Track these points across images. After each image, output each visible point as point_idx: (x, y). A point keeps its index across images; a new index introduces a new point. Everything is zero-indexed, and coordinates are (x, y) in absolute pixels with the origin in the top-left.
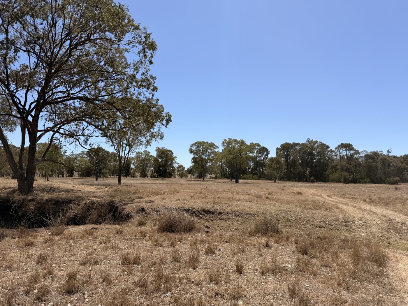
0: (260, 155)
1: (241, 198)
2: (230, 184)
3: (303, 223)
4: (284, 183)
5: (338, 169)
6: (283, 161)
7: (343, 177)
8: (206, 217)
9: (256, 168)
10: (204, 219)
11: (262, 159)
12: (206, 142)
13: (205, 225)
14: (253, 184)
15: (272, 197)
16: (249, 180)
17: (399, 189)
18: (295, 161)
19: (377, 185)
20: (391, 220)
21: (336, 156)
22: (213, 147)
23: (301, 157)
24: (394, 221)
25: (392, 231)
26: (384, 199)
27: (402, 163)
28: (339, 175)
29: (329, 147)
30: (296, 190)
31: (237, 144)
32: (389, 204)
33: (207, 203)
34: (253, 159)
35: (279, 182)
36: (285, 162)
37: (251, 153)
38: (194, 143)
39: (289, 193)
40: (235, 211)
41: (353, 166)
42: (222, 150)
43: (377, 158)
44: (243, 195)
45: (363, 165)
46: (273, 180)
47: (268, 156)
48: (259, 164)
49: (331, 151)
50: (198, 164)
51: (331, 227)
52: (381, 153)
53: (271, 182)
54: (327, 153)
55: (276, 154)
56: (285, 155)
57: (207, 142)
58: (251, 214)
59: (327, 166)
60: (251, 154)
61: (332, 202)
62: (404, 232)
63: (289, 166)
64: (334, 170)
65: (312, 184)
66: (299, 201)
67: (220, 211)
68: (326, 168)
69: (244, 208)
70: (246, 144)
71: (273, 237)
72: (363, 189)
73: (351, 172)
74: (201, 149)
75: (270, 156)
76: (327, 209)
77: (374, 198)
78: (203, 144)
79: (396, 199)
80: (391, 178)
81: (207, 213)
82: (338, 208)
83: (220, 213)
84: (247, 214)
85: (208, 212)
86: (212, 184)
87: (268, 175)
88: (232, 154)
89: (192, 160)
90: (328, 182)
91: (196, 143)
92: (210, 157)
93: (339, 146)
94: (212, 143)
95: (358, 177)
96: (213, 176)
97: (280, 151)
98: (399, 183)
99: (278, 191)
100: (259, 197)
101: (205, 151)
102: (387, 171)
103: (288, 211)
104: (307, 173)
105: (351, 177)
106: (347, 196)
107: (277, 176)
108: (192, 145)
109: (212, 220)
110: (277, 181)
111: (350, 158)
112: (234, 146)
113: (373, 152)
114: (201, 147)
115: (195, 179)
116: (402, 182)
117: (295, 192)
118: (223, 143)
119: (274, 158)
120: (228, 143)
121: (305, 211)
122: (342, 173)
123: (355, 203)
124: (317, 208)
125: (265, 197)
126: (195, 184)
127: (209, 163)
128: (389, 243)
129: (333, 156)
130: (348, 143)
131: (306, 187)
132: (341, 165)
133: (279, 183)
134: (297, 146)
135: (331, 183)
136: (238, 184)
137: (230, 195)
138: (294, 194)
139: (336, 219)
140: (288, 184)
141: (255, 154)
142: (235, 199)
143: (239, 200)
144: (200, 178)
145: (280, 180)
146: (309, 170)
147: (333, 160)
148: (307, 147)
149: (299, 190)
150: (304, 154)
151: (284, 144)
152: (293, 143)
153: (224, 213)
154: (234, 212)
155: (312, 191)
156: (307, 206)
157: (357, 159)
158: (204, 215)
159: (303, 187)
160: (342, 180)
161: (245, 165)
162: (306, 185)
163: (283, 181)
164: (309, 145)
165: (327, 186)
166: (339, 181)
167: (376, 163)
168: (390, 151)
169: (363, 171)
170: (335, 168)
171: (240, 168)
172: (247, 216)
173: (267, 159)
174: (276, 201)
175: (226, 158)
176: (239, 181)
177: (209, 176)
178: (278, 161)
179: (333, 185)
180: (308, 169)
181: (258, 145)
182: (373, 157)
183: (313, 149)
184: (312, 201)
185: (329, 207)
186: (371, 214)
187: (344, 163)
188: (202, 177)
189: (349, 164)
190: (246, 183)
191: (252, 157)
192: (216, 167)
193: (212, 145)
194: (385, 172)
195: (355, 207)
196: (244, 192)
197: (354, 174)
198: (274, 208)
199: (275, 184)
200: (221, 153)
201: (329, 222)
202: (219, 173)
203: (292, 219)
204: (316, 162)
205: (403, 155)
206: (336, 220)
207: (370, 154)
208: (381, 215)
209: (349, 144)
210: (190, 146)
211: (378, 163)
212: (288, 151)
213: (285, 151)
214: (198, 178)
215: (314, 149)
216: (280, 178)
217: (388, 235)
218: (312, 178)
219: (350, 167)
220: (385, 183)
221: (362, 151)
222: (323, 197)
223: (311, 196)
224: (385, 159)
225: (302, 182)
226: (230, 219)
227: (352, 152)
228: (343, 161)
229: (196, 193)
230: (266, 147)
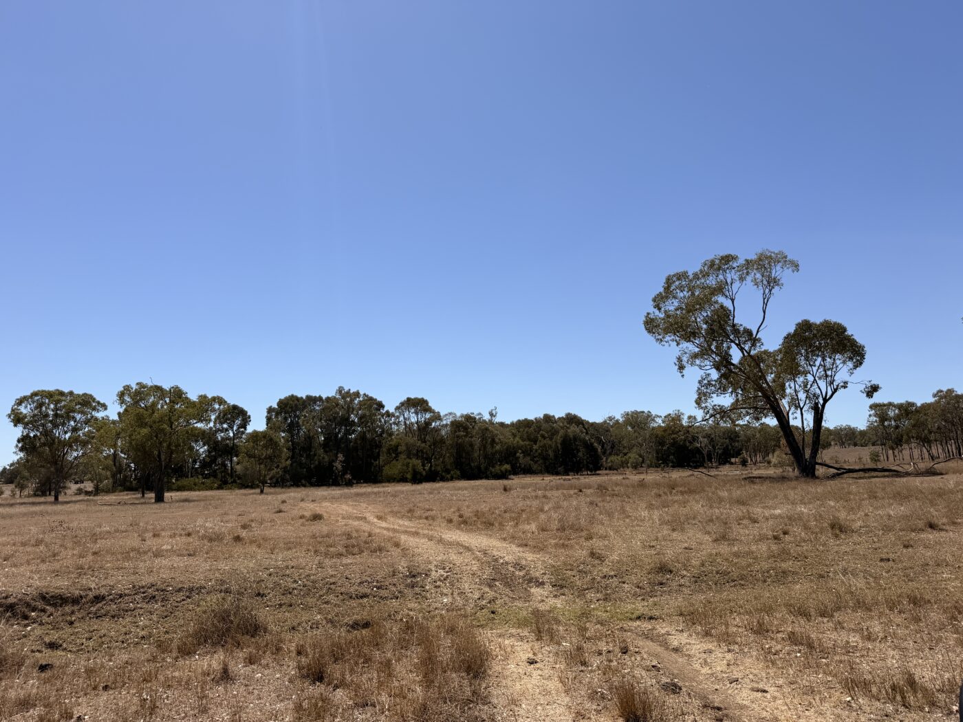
0: (225, 426)
1: (164, 547)
2: (139, 506)
3: (321, 593)
4: (284, 493)
5: (400, 453)
6: (282, 440)
7: (410, 469)
8: (51, 614)
9: (214, 460)
10: (41, 624)
11: (231, 435)
12: (66, 391)
13: (47, 640)
14: (202, 503)
15: (251, 534)
16: (195, 490)
17: (510, 489)
18: (310, 438)
19: (472, 483)
20: (496, 560)
21: (397, 424)
22: (91, 405)
23: (325, 428)
24: (502, 561)
25: (497, 583)
26: (483, 514)
27: (514, 435)
28: (403, 465)
29: (383, 407)
30: (309, 508)
31: (162, 397)
32: (493, 525)
33: (56, 573)
34: (207, 437)
35: (272, 490)
36: (288, 441)
37: (200, 421)
38: (28, 394)
39: (292, 519)
40: (143, 587)
41: (430, 446)
42: (119, 414)
43: (473, 427)
44: (171, 537)
45: (447, 442)
46: (258, 486)
47: (245, 429)
48: (223, 450)
49: (388, 414)
50: (40, 455)
51: (383, 593)
52: (479, 416)
53: (253, 494)
54: (380, 419)
55: (265, 423)
56: (289, 425)
57: (71, 393)
58: (191, 590)
59: (379, 446)
60: (199, 425)
61: (385, 532)
62: (519, 583)
63: (297, 451)
64: (394, 455)
65: (346, 491)
66: (314, 536)
67: (97, 592)
68: (377, 451)
69: (172, 575)
70: (187, 398)
71: (242, 649)
72: (448, 493)
73: (427, 459)
74: (51, 413)
75: (250, 429)
76: (375, 551)
77: (467, 513)
78: (56, 398)
79: (505, 512)
80: (497, 467)
81: (54, 605)
82: (397, 545)
83: (98, 599)
84: (180, 590)
85: (58, 600)
86: (81, 512)
87: (245, 475)
88: (146, 424)
89: (20, 445)
90: (381, 482)
91: (35, 394)
92: (81, 433)
93: (402, 404)
94: (85, 395)
95: (439, 469)
96: (89, 486)
97: (276, 416)
98: (510, 477)
99: (267, 516)
100: (215, 538)
101: (63, 417)
102: (489, 453)
103: (287, 567)
104: (338, 465)
105: (427, 468)
106: (418, 513)
107: (268, 477)
108: (20, 402)
109: (71, 623)
110: (266, 490)
111: (424, 428)
112: (154, 404)
113: (466, 415)
114: (52, 406)
115: (26, 500)
116: (515, 473)
117: (308, 514)
118: (121, 395)
119: (262, 432)
120: (135, 397)
121: (328, 562)
122: (408, 460)
123: (432, 530)
124: (354, 552)
125: (232, 536)
126: (25, 515)
127: (77, 450)
128: (493, 612)
129: (391, 425)
130: (420, 397)
131: (333, 499)
132: (407, 444)
133: (271, 493)
134: (315, 403)
135: (387, 484)
136: (162, 504)
137: (133, 541)
138: (304, 520)
139: (394, 572)
140: (293, 494)
141: (212, 424)
142: (145, 553)
143: (158, 554)
144: (44, 494)
145: (275, 486)
146: (341, 457)
147: (391, 434)
148: (337, 405)
149: (317, 509)
150: (330, 420)
151: (286, 398)
152: (307, 396)
153: (111, 597)
154: (142, 590)
155: (345, 508)
156: (332, 549)
157: (437, 430)
158: (44, 611)
159: (326, 499)
160: (409, 476)
161: (184, 453)
162: (333, 492)
163: (282, 487)
164: (341, 402)
165: (379, 493)
166: (403, 480)
167: (471, 437)
168: (494, 412)
169: (448, 455)
170: (394, 451)
171: (170, 461)
172: (181, 596)
173: (244, 436)
174: (259, 546)
175: (130, 436)
176: (167, 495)
177: (74, 487)
178: (271, 440)
179: (391, 488)
180: (339, 455)
181: (221, 401)
182: (466, 425)
183: (350, 409)
184: (344, 534)
185: (379, 546)
186: (461, 551)
187: (412, 440)
188: (53, 493)
189: (422, 442)
190: (186, 500)
191: (204, 431)
192: (99, 460)
193: (87, 402)
194: (486, 457)
195: (431, 539)
196: (177, 529)
197: (431, 463)
198: (251, 565)
199: (263, 496)
200: (114, 422)
201: (377, 582)
202: (107, 478)
203: (295, 585)
204: (356, 439)
205: (515, 420)
206: (394, 575)
207: (460, 419)
208: (479, 552)
209: (423, 398)
210: (13, 403)
211: (474, 439)
212: (296, 416)
213: (287, 415)
214: (38, 495)
215: (353, 409)
216: (274, 480)
217: (491, 594)
218: (348, 476)
219: (424, 448)
220: (487, 478)
221: (447, 413)
222: (369, 522)
223: (342, 522)
224: (487, 429)
225: (325, 488)
226: (127, 611)
227: (428, 416)
228: (411, 435)
229: (24, 544)
230: (240, 405)
